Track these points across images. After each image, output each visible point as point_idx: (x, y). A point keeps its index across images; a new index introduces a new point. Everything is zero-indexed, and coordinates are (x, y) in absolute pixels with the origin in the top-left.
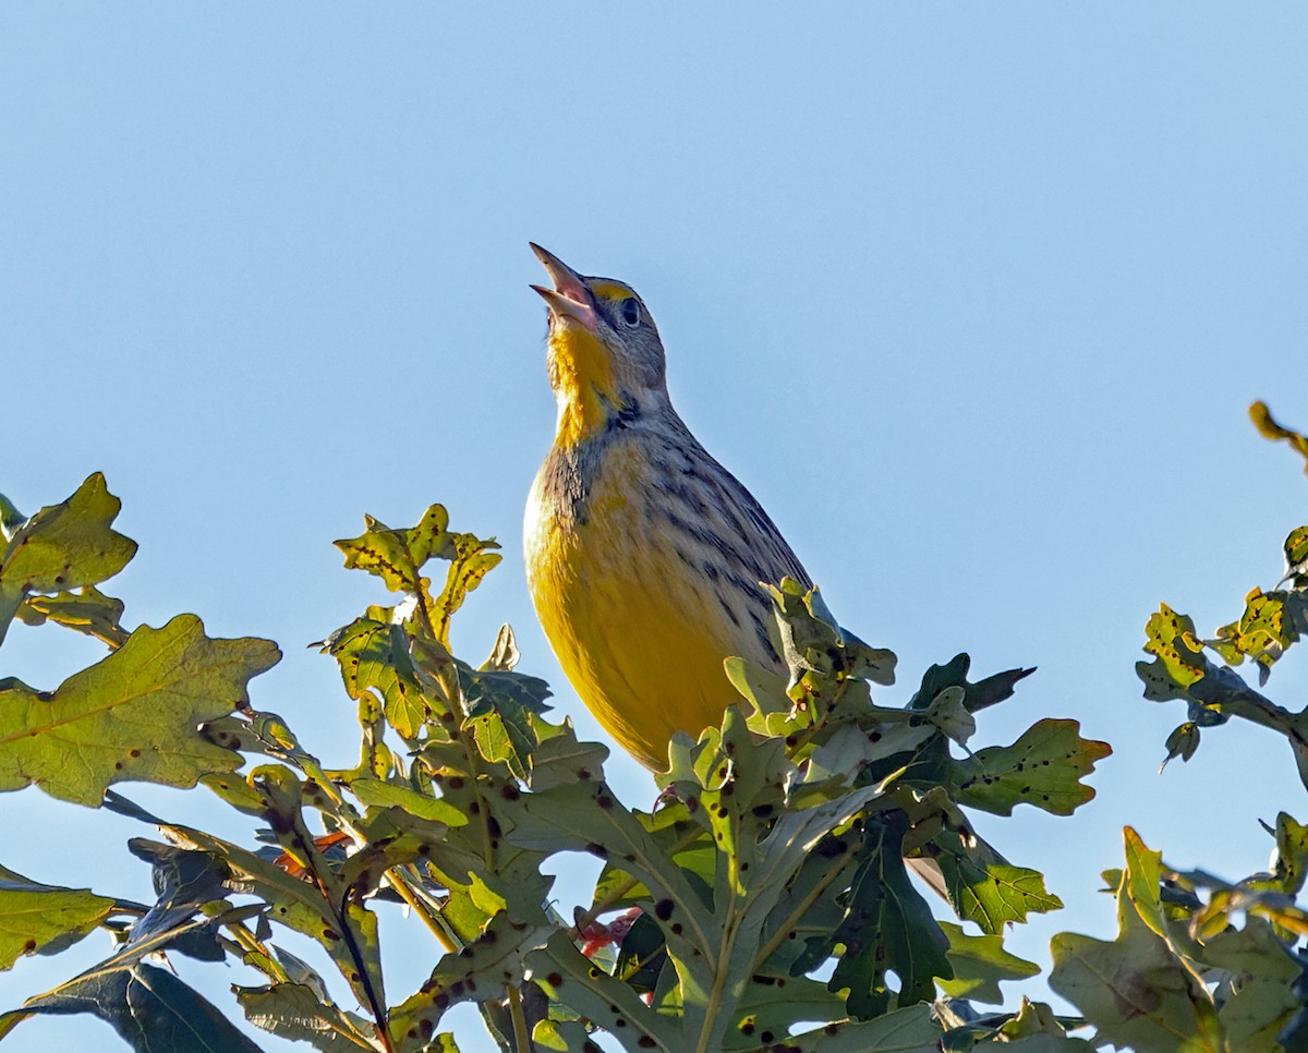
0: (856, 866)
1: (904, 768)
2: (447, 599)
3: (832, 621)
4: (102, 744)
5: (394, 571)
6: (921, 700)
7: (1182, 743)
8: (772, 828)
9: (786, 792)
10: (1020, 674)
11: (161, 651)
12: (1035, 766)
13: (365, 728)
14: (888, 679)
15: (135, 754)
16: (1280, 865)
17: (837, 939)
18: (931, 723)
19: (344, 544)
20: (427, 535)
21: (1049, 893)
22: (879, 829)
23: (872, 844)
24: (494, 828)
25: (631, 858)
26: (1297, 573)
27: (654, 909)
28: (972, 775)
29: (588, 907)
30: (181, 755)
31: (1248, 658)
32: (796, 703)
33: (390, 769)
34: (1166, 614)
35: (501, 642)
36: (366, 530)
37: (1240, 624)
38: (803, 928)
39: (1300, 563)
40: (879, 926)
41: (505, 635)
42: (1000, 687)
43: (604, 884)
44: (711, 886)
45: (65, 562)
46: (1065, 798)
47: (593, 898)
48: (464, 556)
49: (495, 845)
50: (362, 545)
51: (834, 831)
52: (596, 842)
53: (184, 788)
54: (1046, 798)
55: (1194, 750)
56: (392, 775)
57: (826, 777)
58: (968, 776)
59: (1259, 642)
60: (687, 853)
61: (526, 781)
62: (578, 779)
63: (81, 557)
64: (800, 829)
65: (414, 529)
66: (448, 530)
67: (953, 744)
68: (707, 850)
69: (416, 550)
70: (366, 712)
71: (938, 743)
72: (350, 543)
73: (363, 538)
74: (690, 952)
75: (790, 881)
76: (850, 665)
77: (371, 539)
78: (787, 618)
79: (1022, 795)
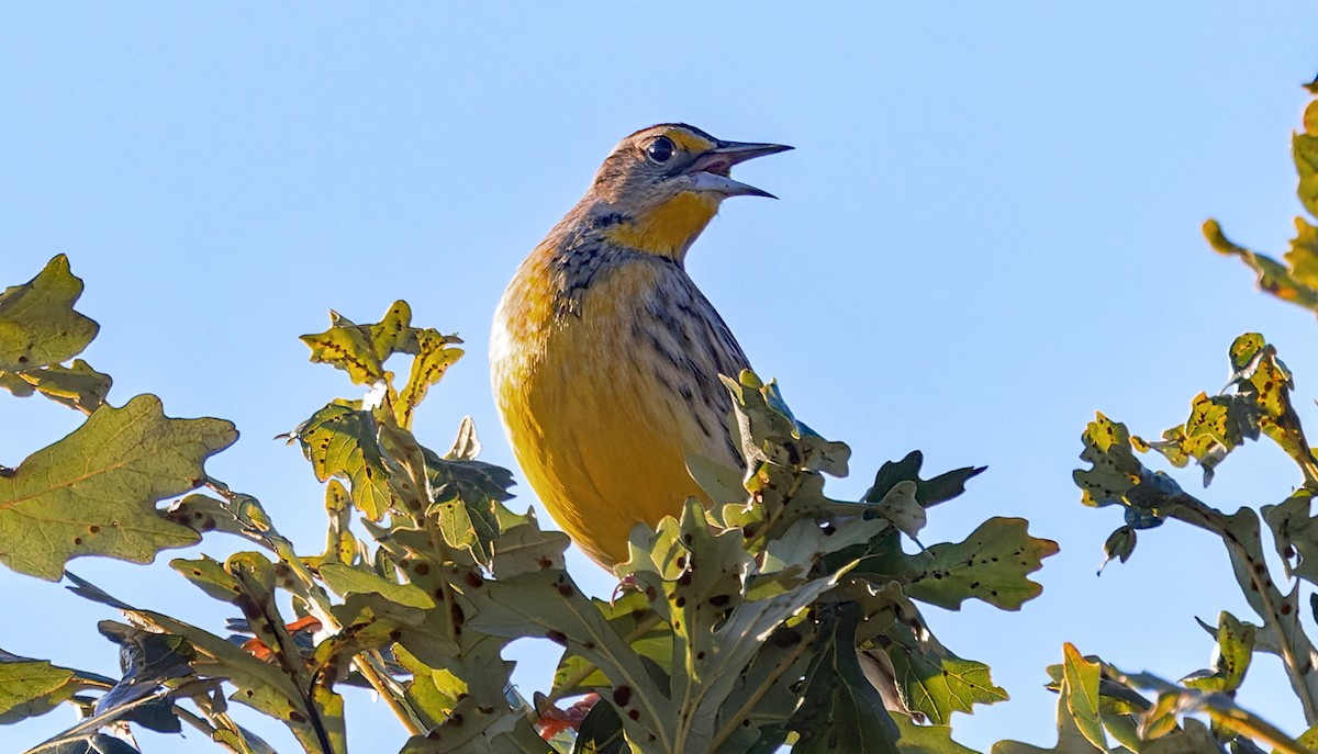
0: (810, 656)
1: (858, 560)
2: (411, 393)
3: (789, 414)
4: (63, 520)
5: (359, 365)
6: (875, 494)
7: (1120, 545)
8: (728, 617)
9: (743, 582)
10: (971, 472)
11: (121, 429)
12: (984, 562)
13: (331, 515)
14: (842, 472)
15: (94, 529)
16: (1222, 662)
17: (790, 727)
18: (884, 517)
19: (310, 339)
20: (390, 330)
21: (996, 686)
22: (833, 621)
23: (825, 635)
24: (458, 614)
25: (590, 646)
26: (1241, 378)
27: (611, 695)
28: (922, 571)
29: (547, 693)
30: (140, 532)
31: (1192, 460)
32: (752, 495)
33: (355, 555)
34: (1102, 422)
35: (463, 434)
36: (331, 326)
37: (1185, 427)
38: (757, 715)
39: (1245, 368)
40: (831, 715)
41: (467, 428)
42: (952, 484)
43: (562, 670)
44: (668, 673)
45: (28, 342)
46: (1012, 593)
47: (552, 684)
48: (427, 351)
49: (458, 631)
50: (327, 340)
51: (787, 622)
52: (556, 629)
53: (142, 563)
54: (994, 593)
55: (1130, 552)
56: (357, 562)
57: (781, 569)
58: (919, 570)
59: (1204, 444)
60: (644, 641)
61: (487, 567)
62: (540, 568)
63: (45, 336)
64: (754, 619)
65: (378, 324)
66: (411, 325)
67: (904, 538)
68: (664, 638)
69: (380, 344)
70: (333, 500)
71: (890, 538)
72: (316, 338)
73: (328, 333)
74: (647, 736)
75: (744, 671)
76: (806, 458)
77: (336, 334)
78: (744, 410)
79: (971, 590)
